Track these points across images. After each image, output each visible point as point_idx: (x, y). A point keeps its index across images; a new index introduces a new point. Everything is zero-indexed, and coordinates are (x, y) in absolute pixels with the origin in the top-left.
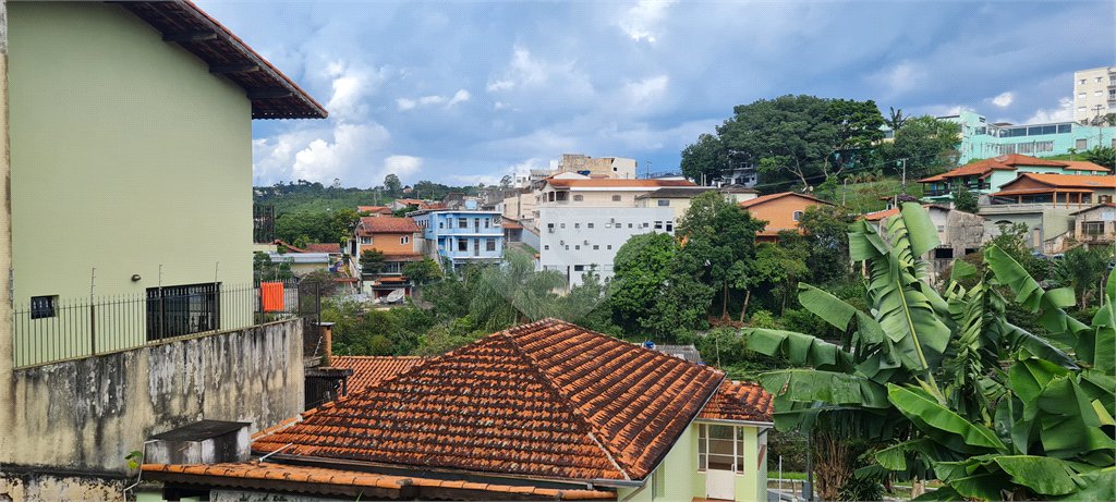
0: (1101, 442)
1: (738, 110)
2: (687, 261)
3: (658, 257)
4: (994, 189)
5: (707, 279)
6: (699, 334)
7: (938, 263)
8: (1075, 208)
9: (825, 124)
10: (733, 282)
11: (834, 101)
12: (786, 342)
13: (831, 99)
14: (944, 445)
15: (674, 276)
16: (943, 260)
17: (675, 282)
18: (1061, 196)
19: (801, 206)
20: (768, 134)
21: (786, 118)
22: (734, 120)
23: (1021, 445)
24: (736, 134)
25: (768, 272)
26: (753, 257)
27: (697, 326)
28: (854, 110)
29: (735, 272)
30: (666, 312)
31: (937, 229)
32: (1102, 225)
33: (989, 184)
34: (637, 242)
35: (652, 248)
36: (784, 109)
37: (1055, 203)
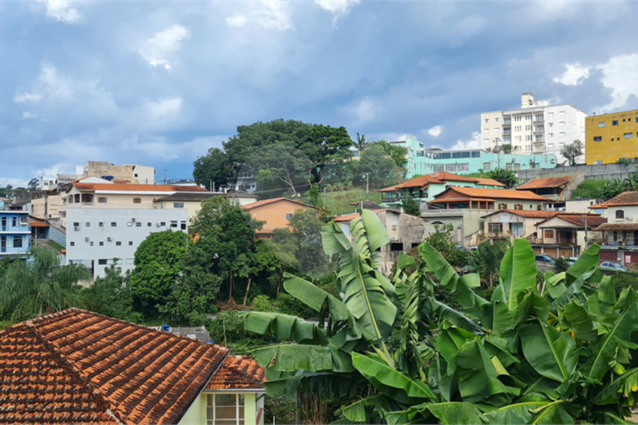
0: (499, 388)
1: (240, 129)
2: (199, 255)
3: (174, 251)
4: (431, 199)
5: (216, 270)
6: (209, 317)
7: (393, 254)
8: (483, 213)
9: (309, 144)
10: (237, 272)
11: (315, 125)
12: (275, 322)
13: (313, 124)
14: (393, 398)
15: (187, 268)
16: (396, 252)
17: (189, 273)
18: (475, 203)
19: (291, 209)
21: (278, 138)
22: (238, 138)
23: (446, 395)
24: (238, 149)
25: (265, 263)
26: (254, 250)
27: (207, 310)
28: (330, 134)
29: (238, 264)
30: (180, 299)
31: (392, 228)
32: (501, 225)
33: (427, 194)
34: (155, 239)
35: (169, 244)
36: (277, 131)
37: (471, 209)
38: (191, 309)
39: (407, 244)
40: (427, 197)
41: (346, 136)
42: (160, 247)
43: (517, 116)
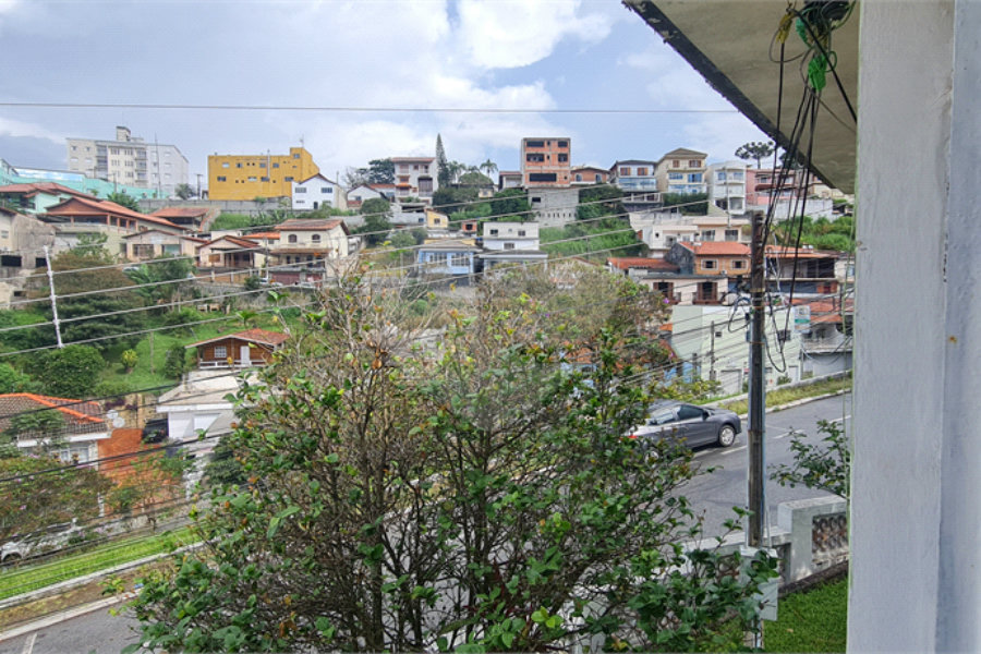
4: (41, 209)
7: (5, 271)
8: (124, 232)
16: (11, 269)
18: (113, 221)
32: (152, 246)
33: (34, 204)
37: (109, 225)
39: (29, 257)
40: (34, 207)
43: (116, 149)
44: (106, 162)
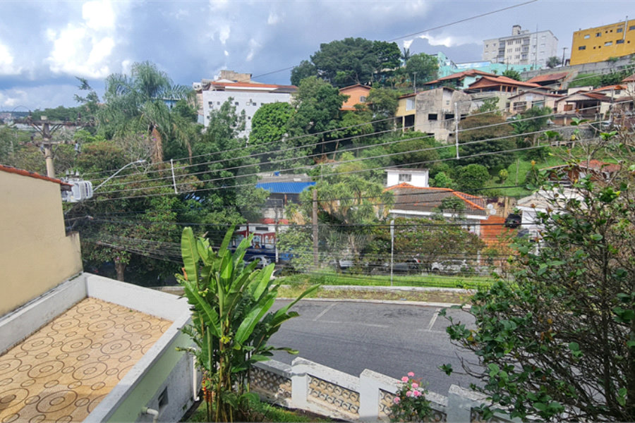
1: (323, 46)
2: (300, 119)
3: (281, 117)
4: (466, 86)
5: (312, 131)
6: (308, 167)
7: (446, 122)
8: (509, 95)
9: (371, 54)
10: (329, 133)
11: (376, 41)
13: (373, 41)
15: (292, 129)
16: (449, 121)
17: (293, 133)
18: (504, 88)
19: (365, 93)
20: (340, 58)
21: (350, 49)
22: (321, 52)
24: (322, 59)
25: (350, 128)
26: (341, 118)
27: (307, 163)
28: (386, 47)
29: (330, 127)
30: (287, 153)
31: (446, 103)
32: (525, 103)
33: (463, 84)
34: (267, 108)
35: (277, 111)
36: (349, 45)
37: (501, 92)
38: (295, 161)
40: (462, 86)
41: (398, 49)
42: (271, 115)
43: (510, 41)
44: (504, 51)
